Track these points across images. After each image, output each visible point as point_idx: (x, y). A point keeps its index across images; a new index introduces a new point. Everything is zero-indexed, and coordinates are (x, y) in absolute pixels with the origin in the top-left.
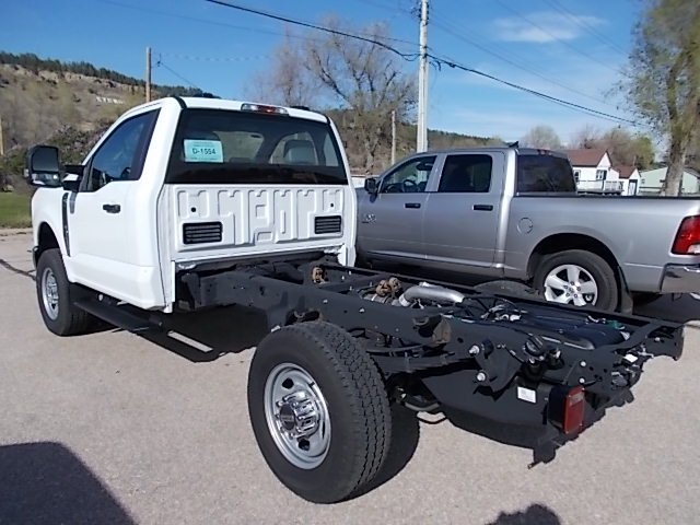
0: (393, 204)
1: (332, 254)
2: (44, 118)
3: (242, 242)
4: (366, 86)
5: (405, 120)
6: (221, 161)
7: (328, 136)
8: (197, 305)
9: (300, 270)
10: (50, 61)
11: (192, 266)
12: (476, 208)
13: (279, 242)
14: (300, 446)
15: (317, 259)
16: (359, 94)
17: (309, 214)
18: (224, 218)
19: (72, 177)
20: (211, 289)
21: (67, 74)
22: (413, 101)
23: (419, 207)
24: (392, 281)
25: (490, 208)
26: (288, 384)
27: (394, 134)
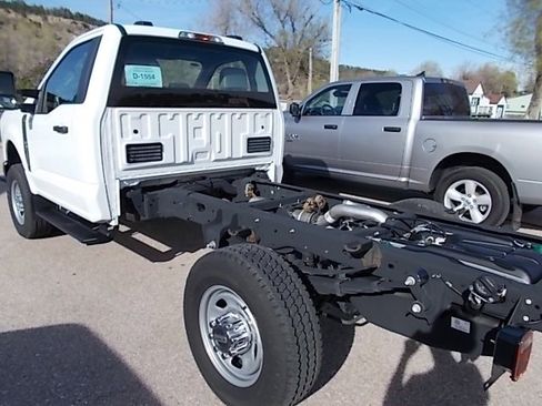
0: (314, 125)
1: (263, 171)
2: (32, 53)
3: (181, 161)
4: (288, 27)
5: (319, 55)
6: (161, 86)
7: (259, 64)
8: (142, 218)
9: (234, 184)
10: (35, 7)
11: (136, 184)
12: (386, 129)
13: (216, 161)
14: (233, 362)
15: (249, 176)
16: (283, 33)
17: (242, 135)
18: (165, 140)
19: (30, 101)
20: (153, 204)
21: (49, 17)
22: (327, 39)
23: (336, 128)
24: (318, 198)
25: (398, 130)
26: (222, 303)
27: (310, 68)
